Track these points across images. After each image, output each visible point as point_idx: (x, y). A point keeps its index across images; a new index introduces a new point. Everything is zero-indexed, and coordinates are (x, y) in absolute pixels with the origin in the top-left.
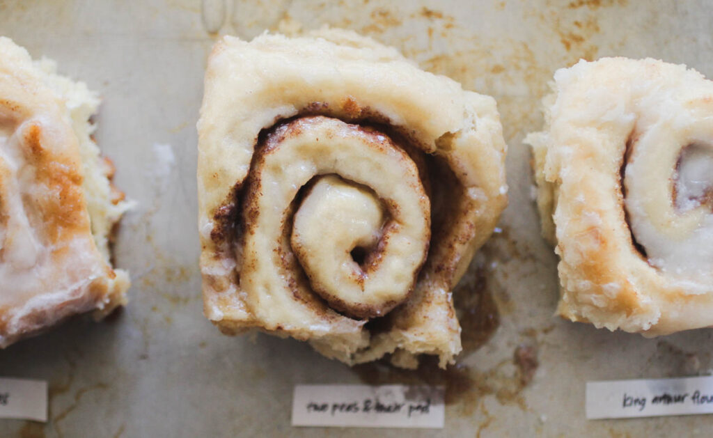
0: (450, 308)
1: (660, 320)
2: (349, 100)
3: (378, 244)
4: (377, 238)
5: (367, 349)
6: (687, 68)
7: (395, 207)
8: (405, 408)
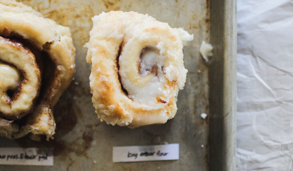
0: (50, 116)
1: (133, 121)
2: (5, 28)
3: (18, 89)
4: (17, 86)
5: (19, 133)
6: (149, 16)
7: (25, 73)
8: (37, 157)
